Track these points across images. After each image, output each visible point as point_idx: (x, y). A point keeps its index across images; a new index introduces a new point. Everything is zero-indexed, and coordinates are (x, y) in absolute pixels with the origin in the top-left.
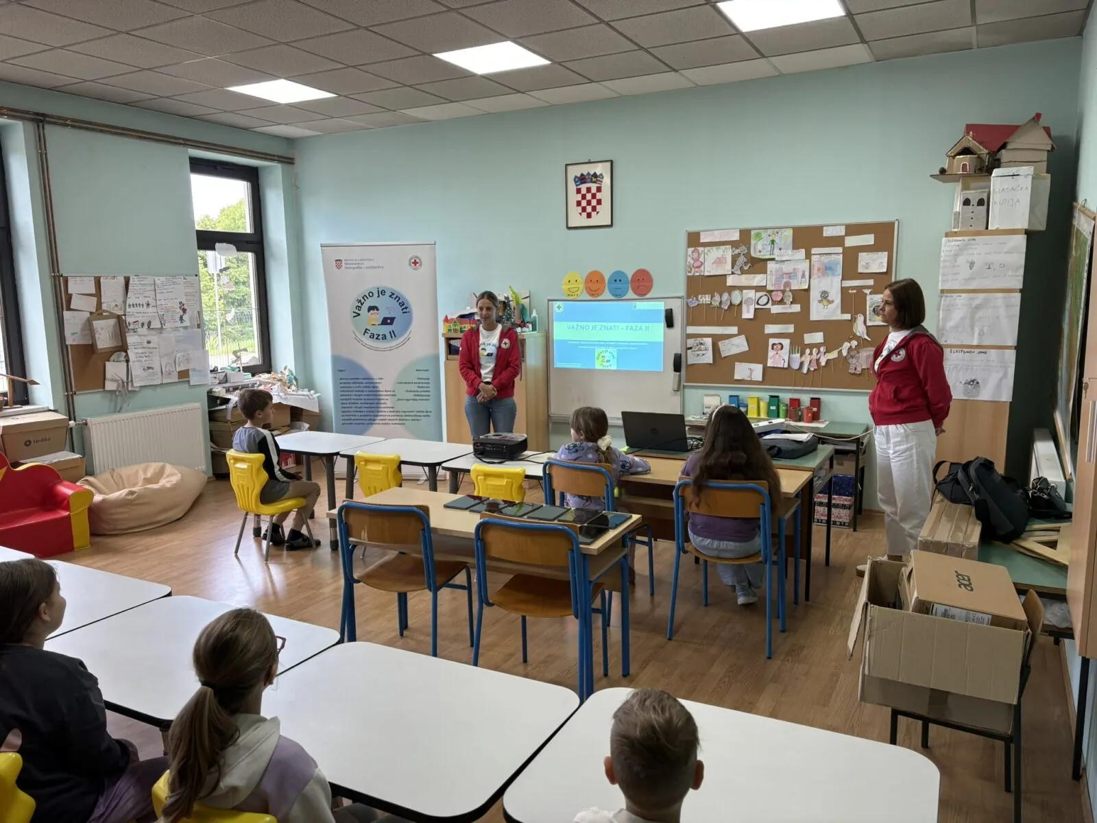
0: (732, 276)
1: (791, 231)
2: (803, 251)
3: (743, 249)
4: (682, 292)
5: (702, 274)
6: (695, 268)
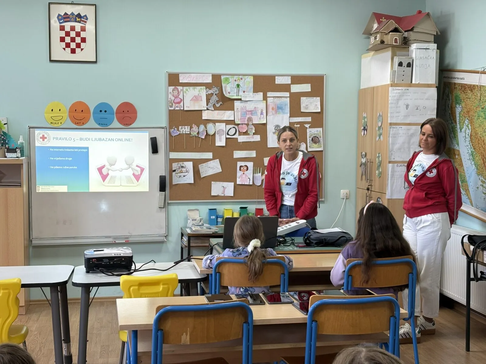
0: (206, 111)
1: (252, 78)
2: (261, 94)
3: (214, 90)
4: (164, 123)
5: (182, 109)
6: (176, 103)
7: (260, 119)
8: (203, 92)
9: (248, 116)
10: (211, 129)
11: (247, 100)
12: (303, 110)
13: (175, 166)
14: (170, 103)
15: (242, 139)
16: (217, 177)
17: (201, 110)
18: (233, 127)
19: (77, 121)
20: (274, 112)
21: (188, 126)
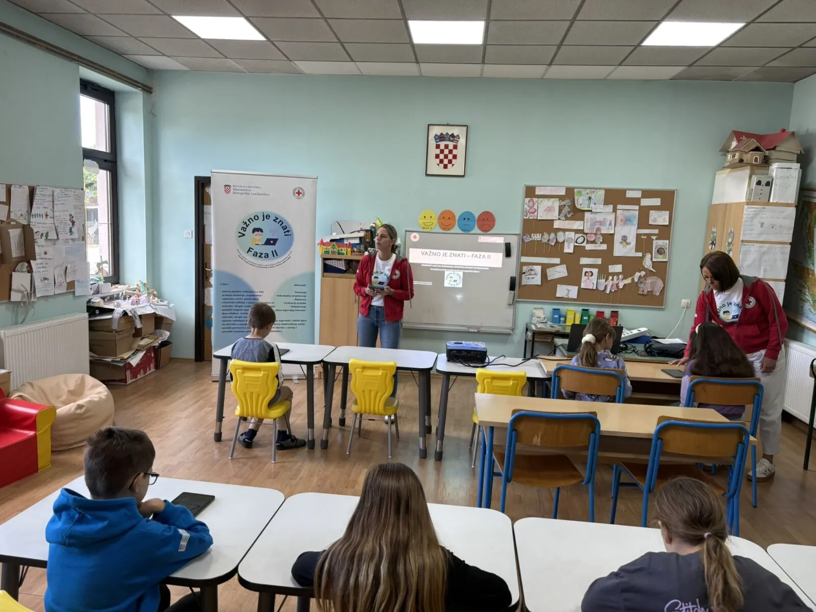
0: (558, 221)
1: (603, 191)
2: (611, 206)
3: (567, 202)
4: (518, 230)
5: (536, 218)
6: (530, 213)
7: (608, 229)
8: (556, 204)
9: (597, 227)
10: (561, 237)
11: (597, 211)
12: (651, 223)
13: (525, 268)
14: (525, 212)
15: (589, 247)
16: (562, 281)
17: (553, 220)
18: (582, 236)
19: (444, 227)
20: (622, 223)
21: (540, 233)
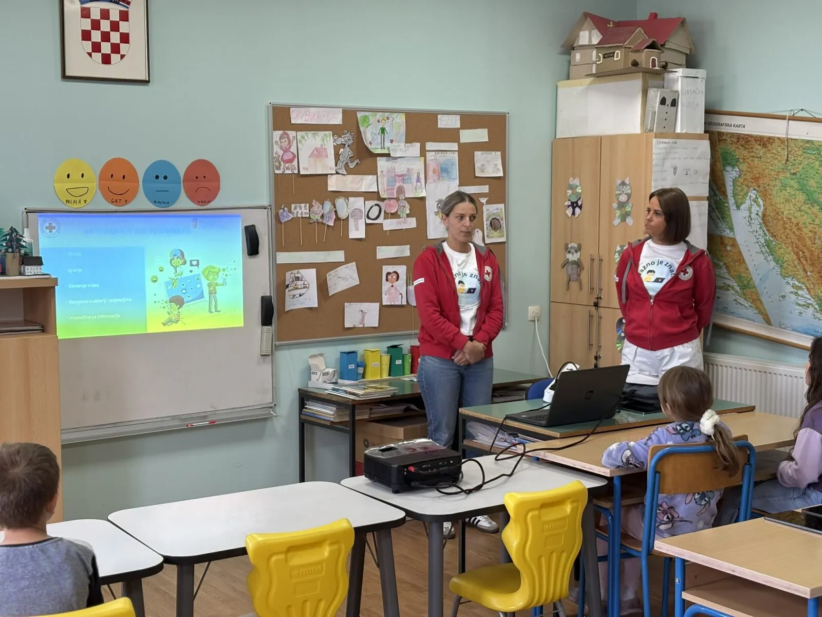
0: (335, 176)
1: (404, 117)
2: (417, 145)
3: (346, 138)
5: (296, 172)
6: (286, 162)
7: (416, 189)
8: (328, 142)
9: (398, 185)
10: (342, 208)
11: (397, 156)
12: (477, 173)
13: (289, 276)
15: (389, 225)
17: (327, 175)
18: (376, 205)
19: (115, 197)
20: (436, 177)
21: (306, 203)
